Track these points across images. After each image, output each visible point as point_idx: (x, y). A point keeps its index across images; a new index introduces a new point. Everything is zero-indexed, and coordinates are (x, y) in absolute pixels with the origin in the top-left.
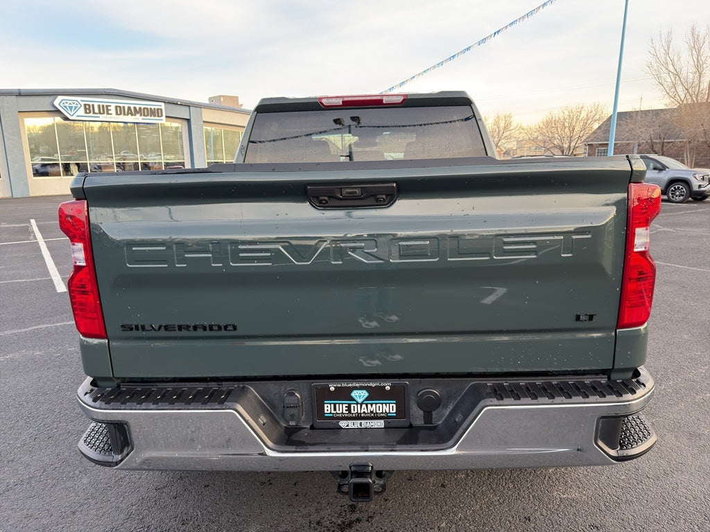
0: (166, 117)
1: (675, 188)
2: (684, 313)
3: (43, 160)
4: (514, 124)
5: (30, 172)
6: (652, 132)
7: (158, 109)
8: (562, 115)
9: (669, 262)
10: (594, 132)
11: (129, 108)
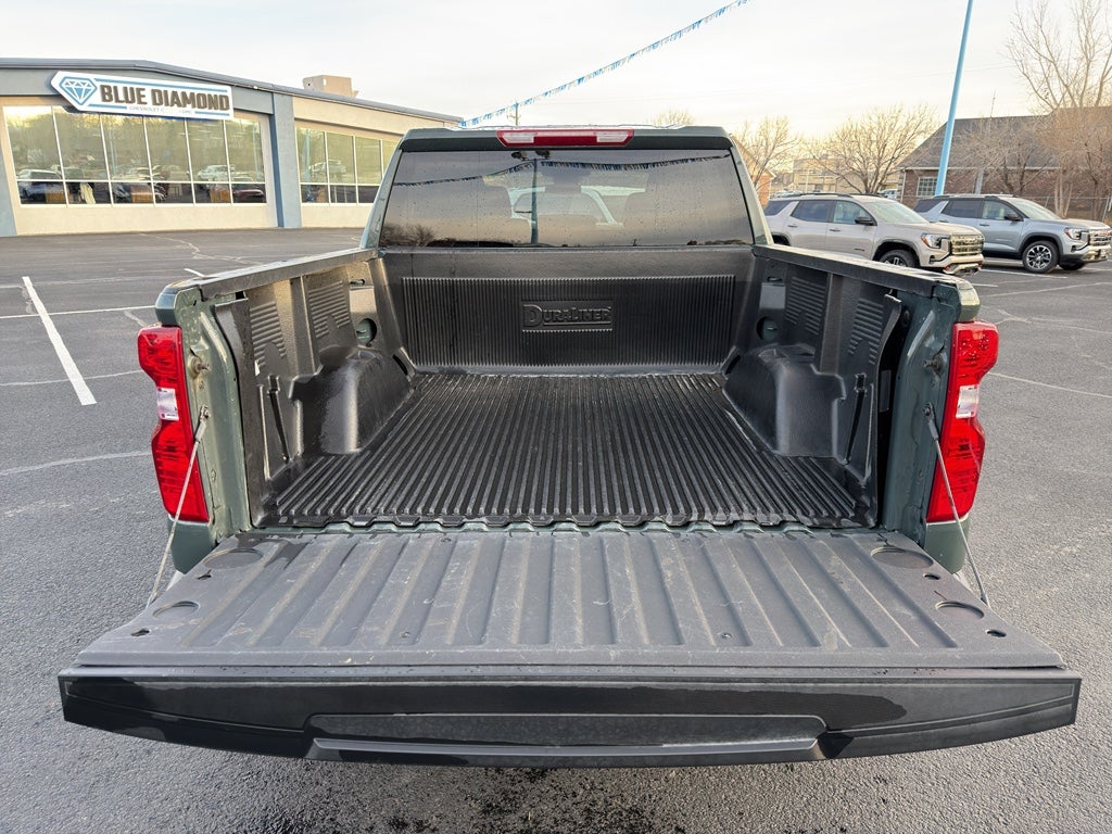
0: (235, 109)
1: (1035, 249)
2: (1032, 460)
3: (34, 175)
4: (791, 135)
5: (16, 195)
6: (1007, 155)
7: (221, 96)
8: (867, 120)
9: (1017, 375)
10: (917, 152)
11: (174, 94)
